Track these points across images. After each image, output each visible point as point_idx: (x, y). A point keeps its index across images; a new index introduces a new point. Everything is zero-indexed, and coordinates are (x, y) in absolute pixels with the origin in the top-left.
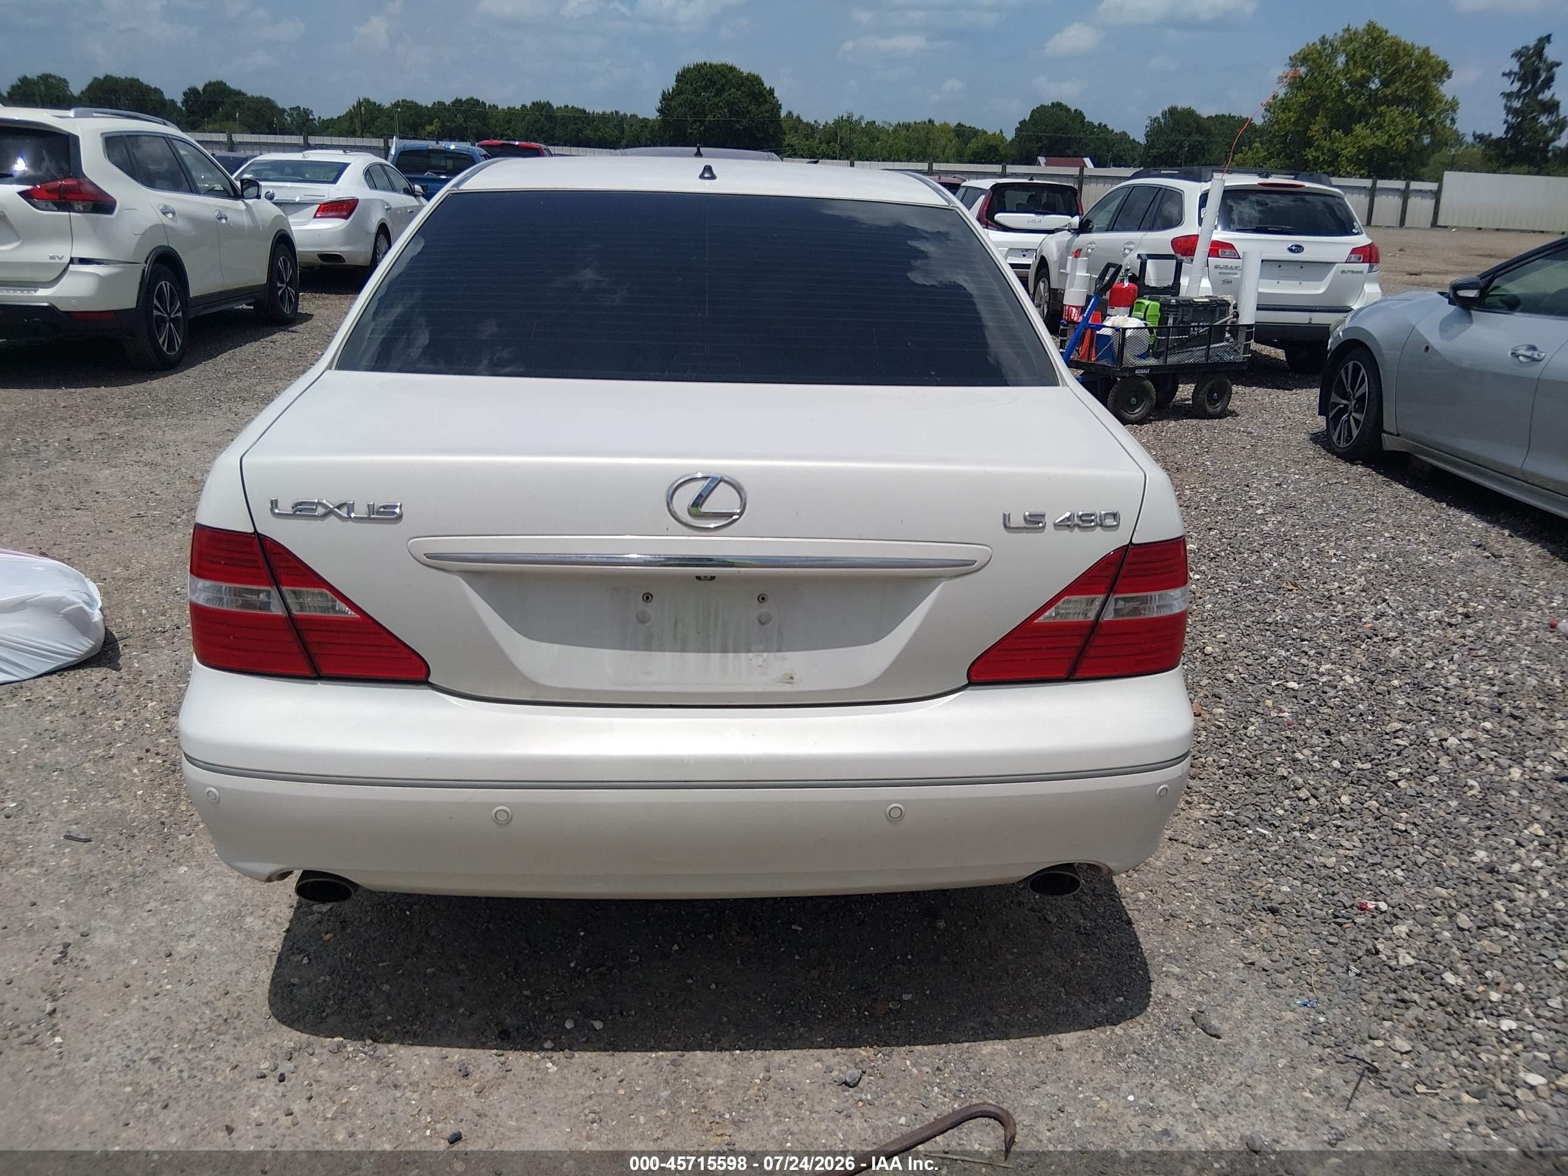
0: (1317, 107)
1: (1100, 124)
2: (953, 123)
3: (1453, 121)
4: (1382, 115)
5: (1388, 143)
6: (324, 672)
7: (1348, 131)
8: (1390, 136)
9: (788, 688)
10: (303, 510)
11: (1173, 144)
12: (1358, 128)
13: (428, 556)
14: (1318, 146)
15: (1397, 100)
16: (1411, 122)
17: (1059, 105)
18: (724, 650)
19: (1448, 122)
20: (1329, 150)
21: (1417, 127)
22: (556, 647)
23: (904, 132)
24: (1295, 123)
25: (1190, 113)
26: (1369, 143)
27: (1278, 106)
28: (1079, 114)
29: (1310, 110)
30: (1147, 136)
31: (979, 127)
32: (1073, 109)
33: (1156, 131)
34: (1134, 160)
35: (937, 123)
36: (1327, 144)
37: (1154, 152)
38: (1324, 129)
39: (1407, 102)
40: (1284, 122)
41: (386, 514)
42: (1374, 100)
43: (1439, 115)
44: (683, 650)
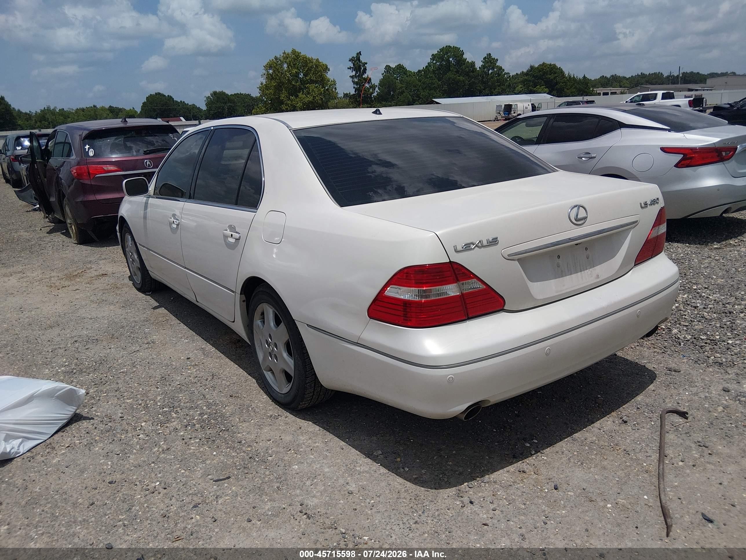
0: (281, 87)
1: (181, 101)
2: (107, 106)
3: (336, 89)
4: (308, 88)
5: (314, 100)
6: (470, 316)
7: (297, 96)
8: (314, 97)
9: (598, 280)
10: (467, 247)
11: (219, 108)
12: (300, 95)
13: (509, 255)
14: (286, 103)
15: (312, 82)
16: (320, 90)
17: (159, 94)
18: (581, 271)
19: (334, 90)
20: (291, 105)
21: (323, 92)
22: (539, 283)
23: (82, 113)
24: (274, 95)
25: (222, 94)
26: (307, 100)
27: (264, 88)
28: (170, 98)
29: (279, 88)
30: (206, 105)
31: (120, 107)
32: (167, 95)
33: (210, 103)
34: (202, 117)
35: (98, 107)
36: (289, 102)
37: (212, 112)
38: (287, 96)
39: (316, 82)
40: (269, 94)
41: (494, 242)
42: (303, 82)
43: (329, 86)
44: (571, 274)
